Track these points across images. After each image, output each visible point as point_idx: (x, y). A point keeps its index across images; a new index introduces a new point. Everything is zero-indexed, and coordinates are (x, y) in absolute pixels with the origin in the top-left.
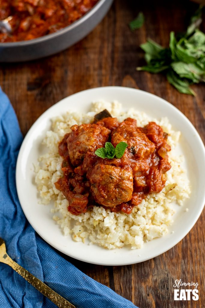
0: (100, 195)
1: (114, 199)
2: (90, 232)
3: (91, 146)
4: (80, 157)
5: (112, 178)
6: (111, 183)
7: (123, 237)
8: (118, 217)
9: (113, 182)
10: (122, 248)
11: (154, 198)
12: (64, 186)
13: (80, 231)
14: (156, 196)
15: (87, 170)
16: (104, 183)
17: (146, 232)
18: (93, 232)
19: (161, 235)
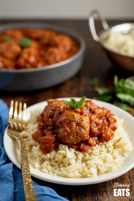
0: (65, 131)
1: (75, 134)
2: (55, 167)
3: (60, 105)
4: (52, 114)
5: (74, 118)
6: (73, 121)
7: (81, 169)
8: (78, 154)
9: (75, 121)
10: (80, 178)
11: (105, 145)
12: (38, 134)
13: (47, 164)
14: (107, 144)
15: (56, 119)
16: (68, 121)
17: (99, 167)
18: (57, 167)
19: (111, 169)
